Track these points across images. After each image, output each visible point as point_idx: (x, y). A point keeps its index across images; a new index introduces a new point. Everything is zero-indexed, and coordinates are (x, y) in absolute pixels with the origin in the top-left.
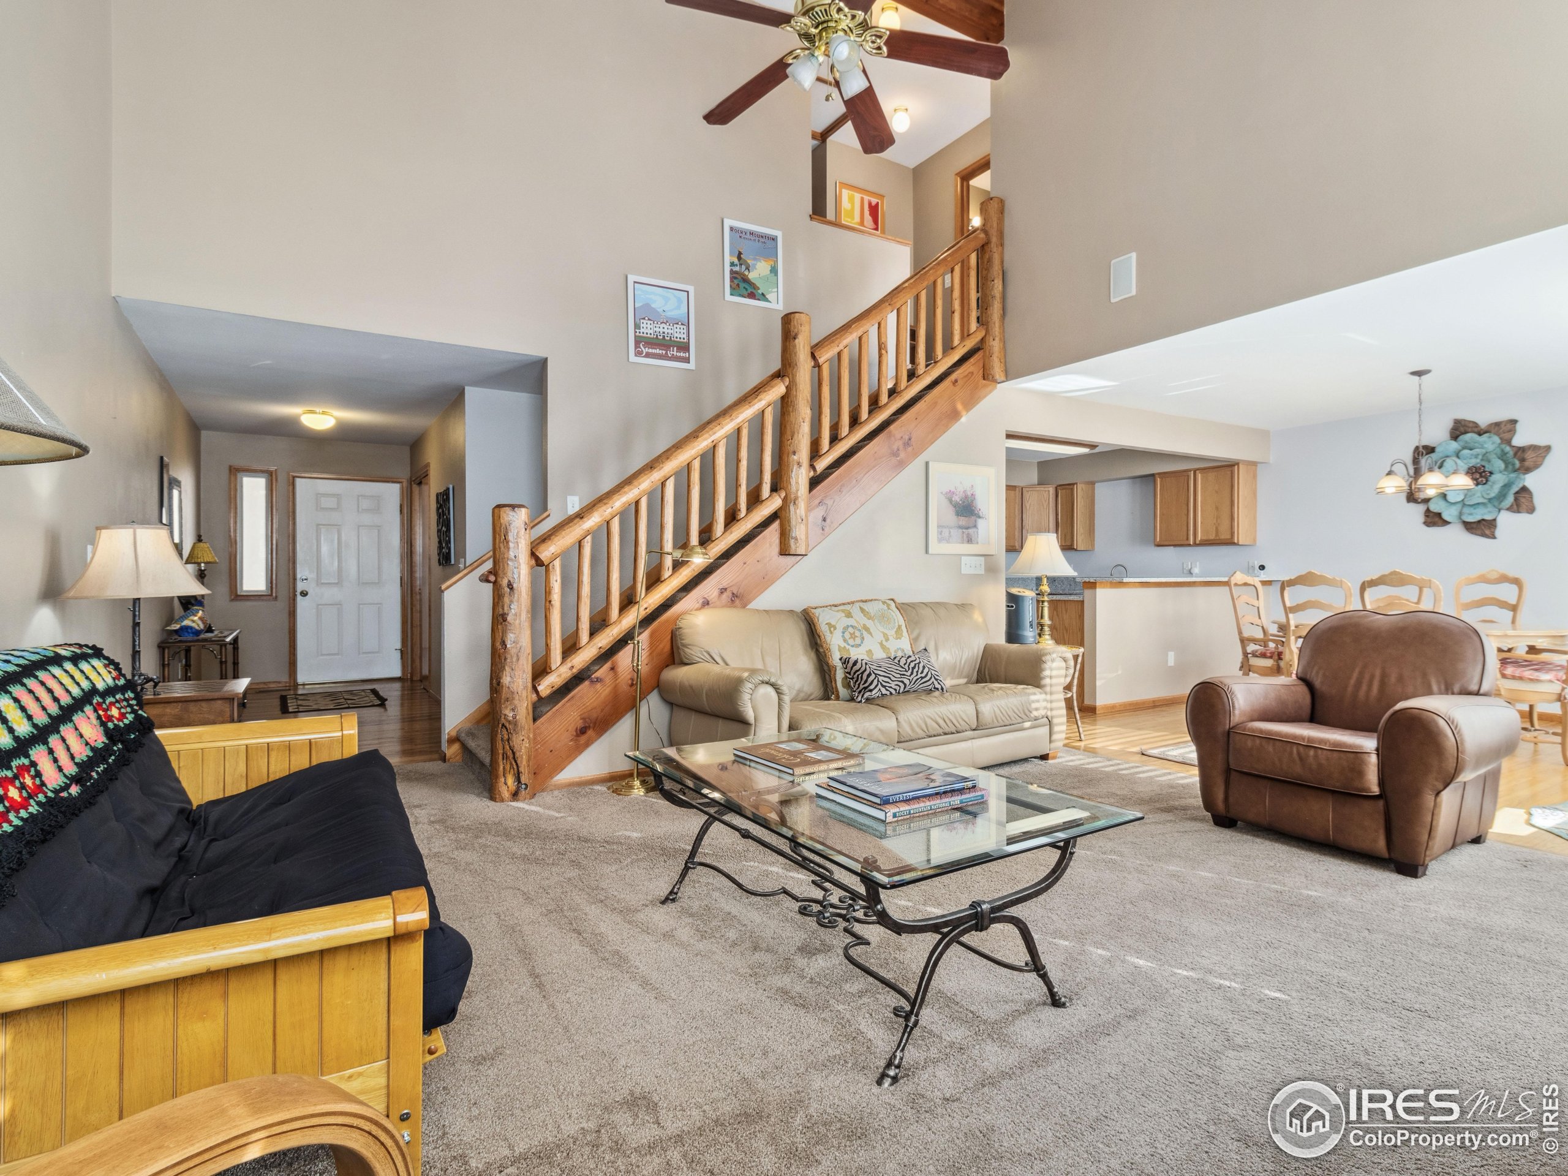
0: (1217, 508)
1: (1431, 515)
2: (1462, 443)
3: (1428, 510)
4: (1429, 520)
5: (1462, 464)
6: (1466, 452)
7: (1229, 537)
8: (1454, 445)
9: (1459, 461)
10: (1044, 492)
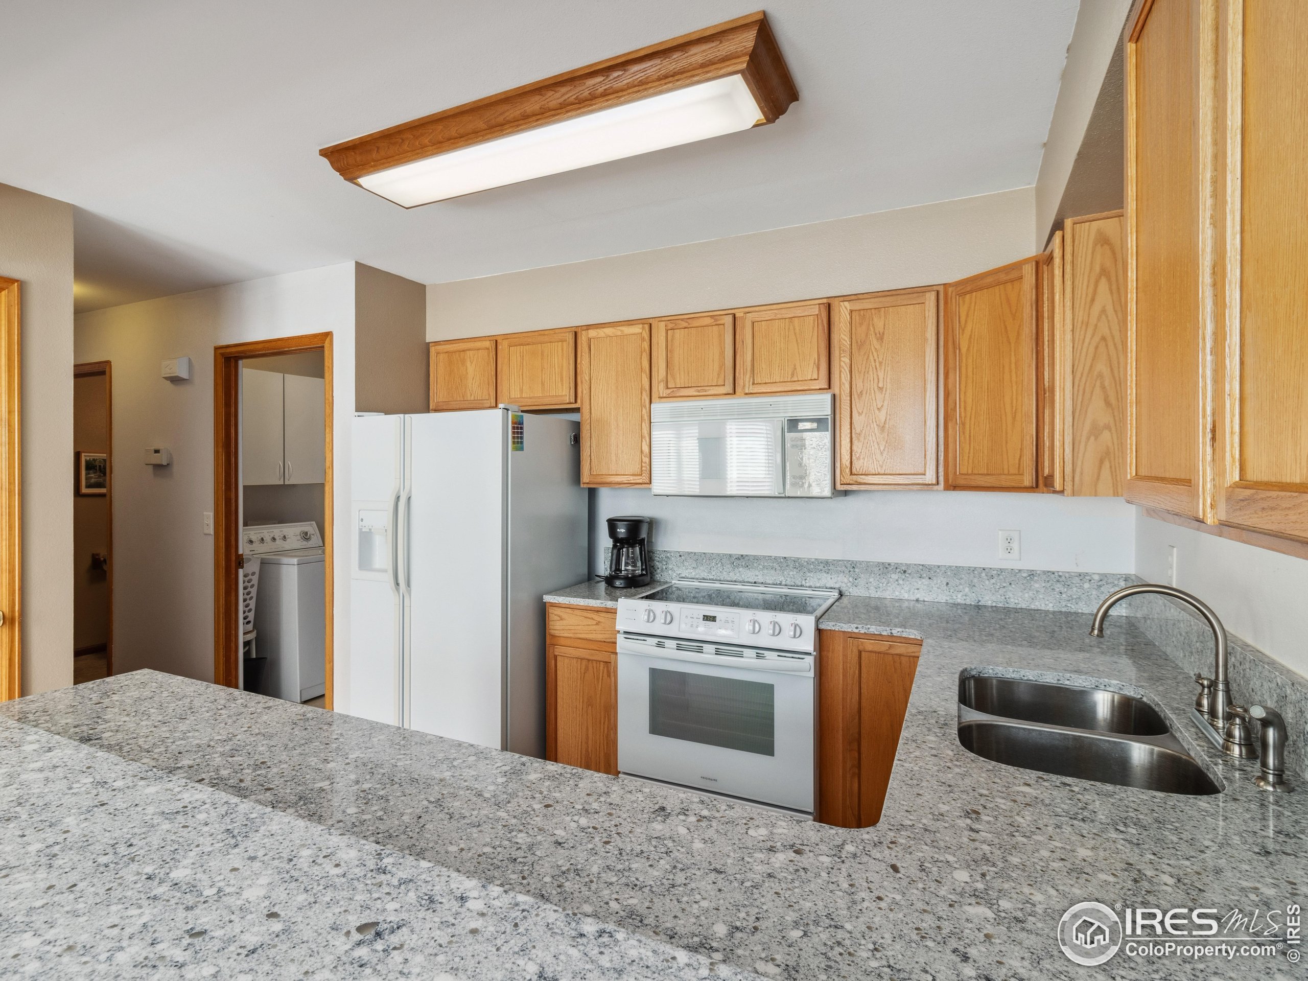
10: (1009, 286)
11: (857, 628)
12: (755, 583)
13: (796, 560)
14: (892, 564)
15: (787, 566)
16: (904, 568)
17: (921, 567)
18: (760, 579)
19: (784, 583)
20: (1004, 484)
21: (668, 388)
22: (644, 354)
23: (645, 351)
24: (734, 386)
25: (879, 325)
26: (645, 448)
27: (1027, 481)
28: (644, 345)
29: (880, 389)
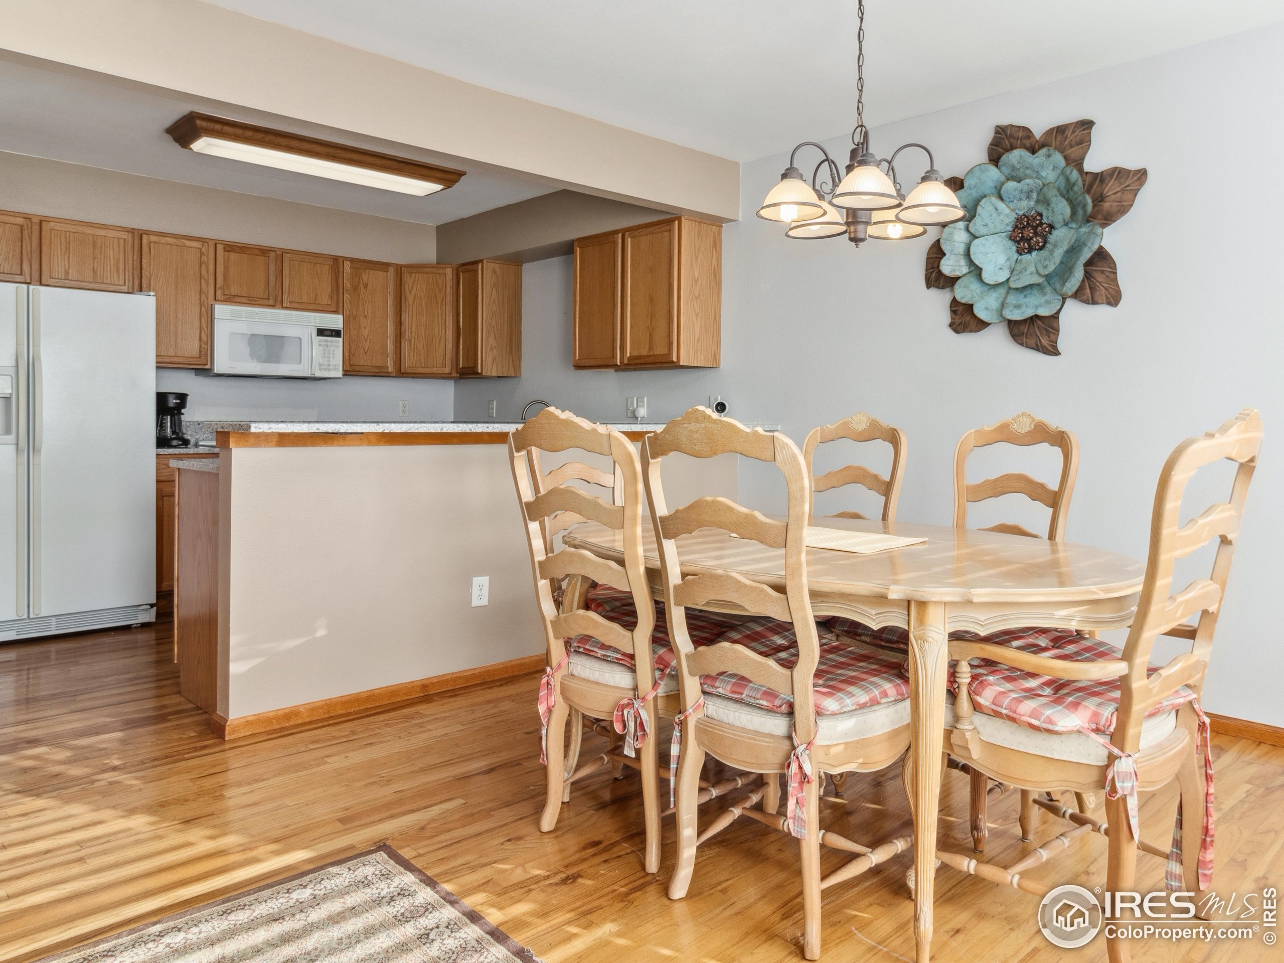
0: (651, 300)
1: (961, 309)
2: (1006, 170)
3: (954, 302)
4: (958, 321)
5: (1007, 211)
6: (1012, 185)
7: (664, 351)
8: (993, 174)
9: (1001, 205)
10: (438, 276)
20: (435, 372)
21: (224, 295)
22: (204, 266)
23: (204, 262)
24: (276, 301)
25: (365, 279)
26: (204, 337)
27: (447, 370)
28: (204, 258)
29: (366, 316)
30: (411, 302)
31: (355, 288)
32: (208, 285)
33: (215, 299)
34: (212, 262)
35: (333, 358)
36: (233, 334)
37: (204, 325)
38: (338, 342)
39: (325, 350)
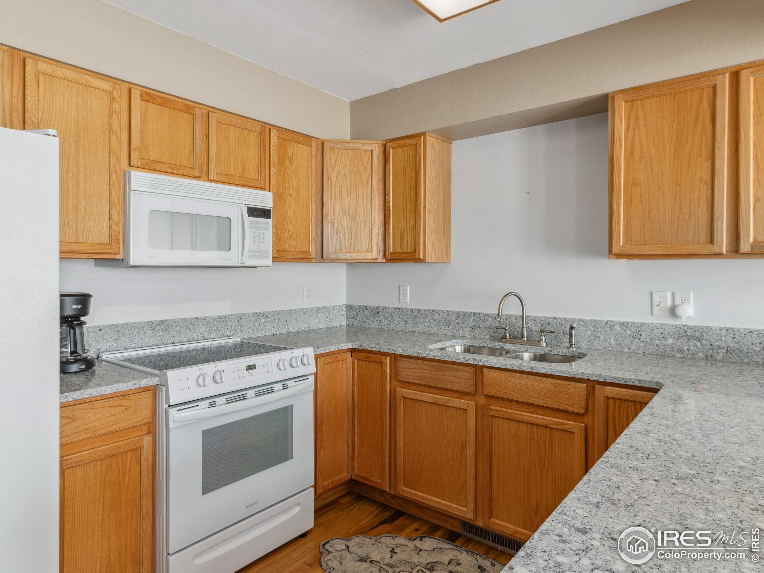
10: (363, 152)
11: (325, 350)
12: (173, 343)
13: (204, 319)
14: (261, 313)
15: (198, 324)
16: (267, 315)
17: (275, 313)
18: (178, 339)
19: (195, 339)
20: (361, 257)
21: (141, 158)
22: (115, 116)
23: (116, 112)
24: (201, 171)
25: (290, 152)
26: (115, 216)
27: (373, 255)
28: (115, 105)
29: (290, 195)
30: (333, 181)
31: (281, 162)
32: (120, 143)
33: (130, 165)
34: (125, 113)
35: (263, 242)
36: (154, 213)
37: (115, 198)
38: (267, 224)
39: (255, 233)
